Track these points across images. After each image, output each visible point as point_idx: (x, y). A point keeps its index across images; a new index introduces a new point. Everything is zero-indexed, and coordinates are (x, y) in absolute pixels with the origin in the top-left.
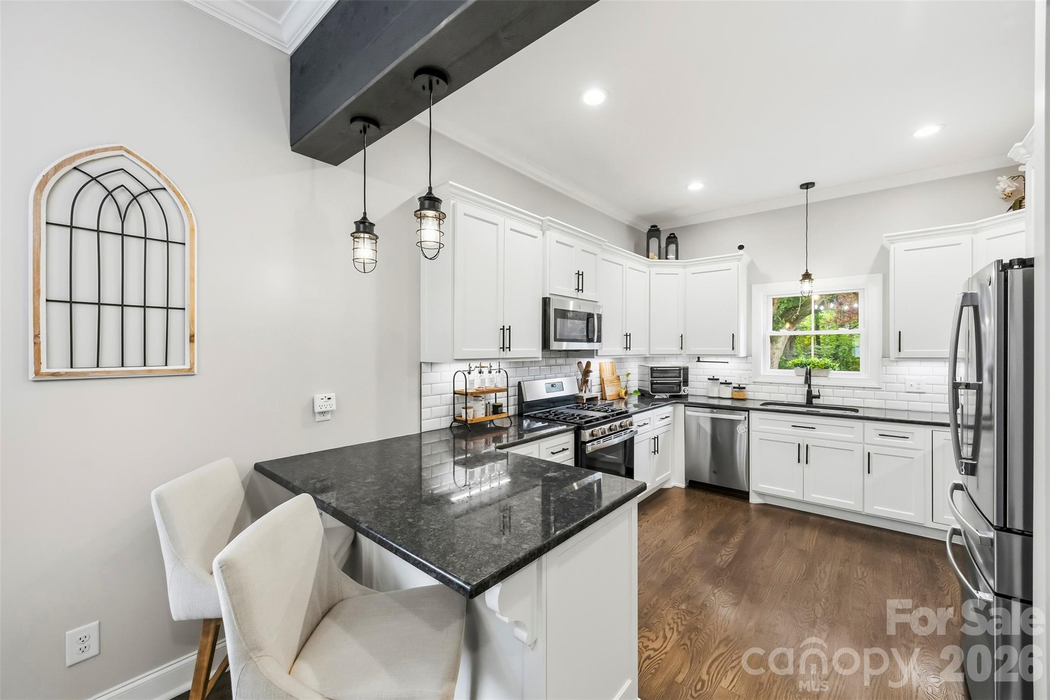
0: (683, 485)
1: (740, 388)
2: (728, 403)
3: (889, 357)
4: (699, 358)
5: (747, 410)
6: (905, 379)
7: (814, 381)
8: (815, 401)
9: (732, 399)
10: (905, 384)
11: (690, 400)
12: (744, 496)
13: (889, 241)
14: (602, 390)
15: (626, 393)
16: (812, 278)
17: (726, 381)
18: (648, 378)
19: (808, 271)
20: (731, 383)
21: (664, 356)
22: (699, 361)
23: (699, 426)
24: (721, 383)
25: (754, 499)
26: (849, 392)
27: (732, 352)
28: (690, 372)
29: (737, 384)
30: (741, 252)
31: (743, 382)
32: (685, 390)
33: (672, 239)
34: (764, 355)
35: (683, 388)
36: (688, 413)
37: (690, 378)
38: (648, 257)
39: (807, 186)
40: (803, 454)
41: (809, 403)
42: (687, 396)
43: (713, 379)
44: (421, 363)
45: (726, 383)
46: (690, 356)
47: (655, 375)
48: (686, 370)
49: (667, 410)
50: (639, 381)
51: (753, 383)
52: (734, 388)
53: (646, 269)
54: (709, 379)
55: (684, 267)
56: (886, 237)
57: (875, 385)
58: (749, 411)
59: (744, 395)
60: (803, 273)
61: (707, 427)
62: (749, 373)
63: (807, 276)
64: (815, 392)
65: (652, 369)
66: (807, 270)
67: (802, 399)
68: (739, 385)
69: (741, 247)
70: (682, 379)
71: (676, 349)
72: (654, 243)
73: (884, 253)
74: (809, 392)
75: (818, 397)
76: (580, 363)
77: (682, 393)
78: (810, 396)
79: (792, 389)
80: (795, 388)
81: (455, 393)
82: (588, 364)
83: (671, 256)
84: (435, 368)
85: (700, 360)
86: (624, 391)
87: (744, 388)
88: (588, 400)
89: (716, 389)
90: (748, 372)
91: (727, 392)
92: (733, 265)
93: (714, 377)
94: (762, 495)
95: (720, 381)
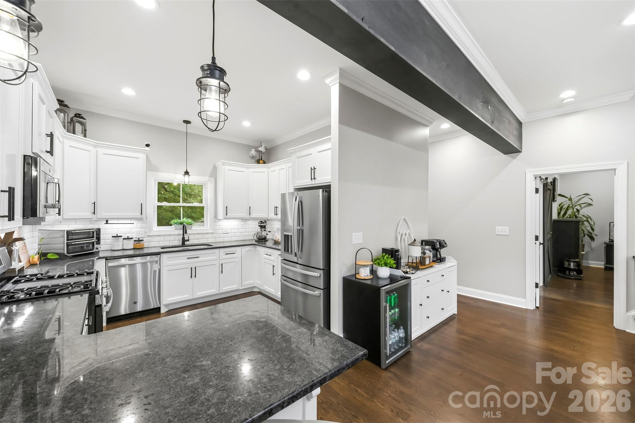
1: (139, 241)
2: (131, 252)
3: (217, 218)
4: (107, 221)
6: (223, 228)
8: (187, 243)
9: (134, 249)
10: (222, 230)
12: (156, 310)
13: (222, 164)
16: (189, 174)
17: (128, 237)
18: (62, 241)
19: (188, 170)
20: (132, 238)
21: (76, 220)
22: (107, 223)
24: (124, 239)
25: (164, 310)
26: (201, 236)
27: (140, 216)
28: (102, 232)
29: (137, 238)
30: (147, 148)
31: (140, 236)
32: (98, 248)
33: (79, 118)
34: (154, 218)
35: (96, 246)
37: (102, 236)
39: (187, 122)
40: (193, 273)
41: (183, 244)
42: (100, 252)
43: (117, 236)
45: (128, 238)
46: (101, 220)
47: (70, 237)
48: (99, 230)
51: (148, 237)
52: (135, 241)
53: (62, 140)
54: (113, 237)
55: (96, 146)
56: (222, 162)
57: (212, 232)
58: (160, 254)
59: (143, 245)
60: (185, 171)
62: (145, 230)
63: (187, 173)
64: (186, 238)
65: (68, 232)
66: (187, 170)
67: (179, 243)
68: (139, 239)
69: (148, 145)
70: (95, 238)
71: (88, 214)
73: (215, 169)
74: (183, 238)
75: (188, 240)
77: (95, 250)
78: (184, 240)
79: (172, 238)
80: (174, 237)
85: (109, 223)
86: (36, 257)
87: (142, 240)
89: (121, 243)
90: (144, 229)
91: (130, 245)
92: (141, 155)
93: (117, 235)
94: (166, 306)
95: (123, 237)
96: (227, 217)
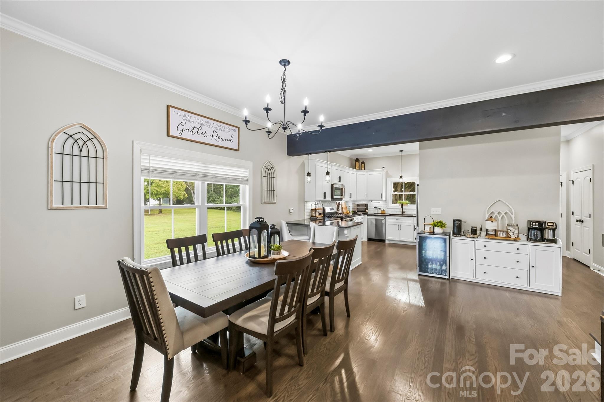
0: (367, 240)
1: (383, 210)
2: (380, 214)
5: (385, 216)
7: (404, 207)
11: (368, 214)
12: (384, 241)
14: (342, 210)
15: (349, 212)
16: (403, 177)
18: (356, 207)
20: (381, 209)
21: (360, 201)
22: (371, 202)
23: (371, 222)
25: (387, 242)
26: (411, 210)
27: (381, 199)
28: (369, 205)
30: (384, 169)
31: (384, 208)
32: (367, 211)
33: (363, 163)
34: (390, 199)
35: (366, 210)
36: (368, 218)
37: (369, 207)
38: (355, 169)
39: (401, 151)
40: (399, 227)
42: (368, 213)
43: (376, 208)
44: (305, 202)
45: (379, 209)
46: (369, 200)
47: (358, 206)
48: (367, 205)
49: (362, 217)
50: (353, 208)
51: (387, 209)
53: (355, 173)
54: (374, 207)
55: (367, 172)
59: (384, 212)
61: (374, 222)
63: (401, 177)
64: (404, 211)
65: (357, 204)
66: (401, 175)
67: (401, 213)
69: (383, 167)
70: (366, 207)
71: (364, 198)
72: (357, 164)
74: (402, 211)
75: (405, 212)
76: (337, 202)
78: (403, 212)
79: (398, 210)
81: (311, 209)
82: (339, 202)
83: (363, 168)
84: (307, 202)
86: (348, 212)
87: (385, 210)
88: (340, 213)
89: (376, 211)
90: (386, 205)
91: (380, 212)
92: (381, 172)
94: (389, 240)
95: (378, 208)
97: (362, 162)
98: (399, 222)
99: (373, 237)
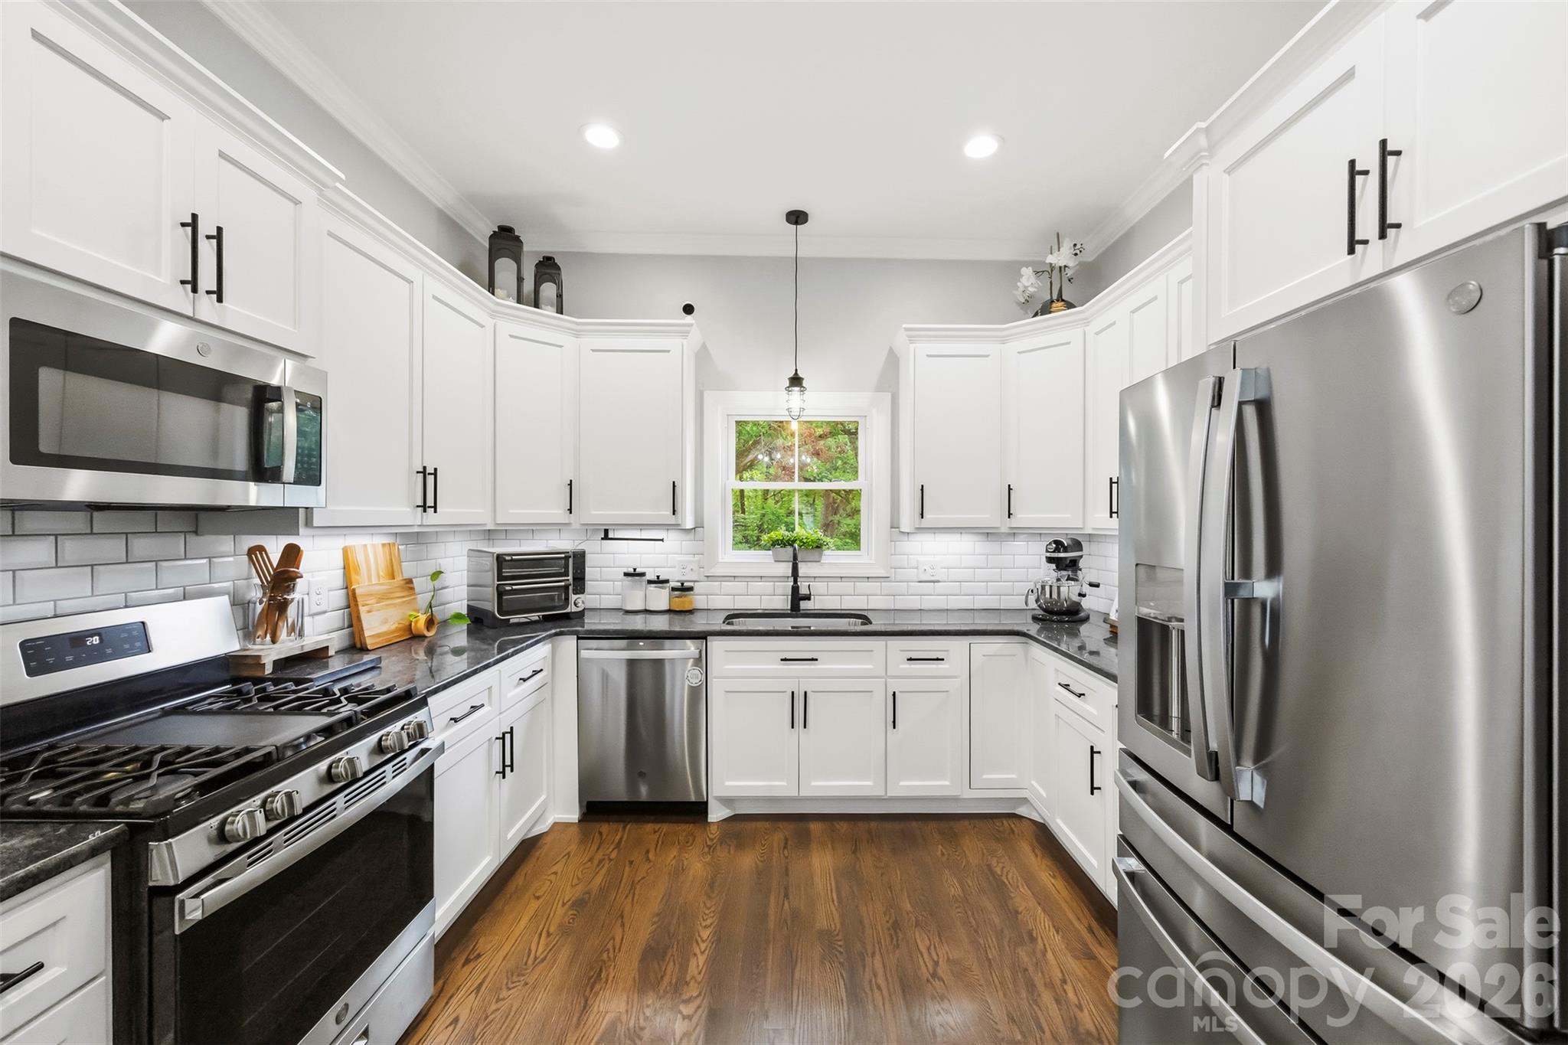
0: (574, 816)
1: (684, 589)
2: (660, 624)
3: (898, 528)
4: (606, 532)
5: (702, 636)
6: (918, 561)
7: (803, 569)
8: (804, 605)
9: (669, 611)
10: (917, 568)
11: (591, 623)
12: (698, 810)
13: (908, 336)
14: (352, 624)
15: (430, 623)
16: (804, 385)
17: (658, 577)
18: (490, 578)
19: (798, 372)
20: (667, 581)
21: (533, 529)
22: (606, 537)
23: (605, 677)
24: (650, 582)
25: (717, 813)
26: (847, 586)
27: (672, 520)
28: (589, 558)
29: (678, 581)
30: (689, 319)
31: (688, 577)
32: (577, 602)
33: (548, 268)
34: (721, 526)
35: (573, 597)
36: (584, 654)
37: (590, 572)
38: (493, 292)
39: (797, 217)
40: (799, 709)
41: (795, 610)
42: (581, 615)
43: (634, 575)
45: (659, 582)
46: (588, 529)
47: (507, 572)
48: (579, 558)
49: (538, 654)
50: (468, 586)
51: (706, 579)
52: (674, 589)
53: (488, 322)
54: (626, 574)
55: (577, 334)
56: (907, 329)
57: (881, 572)
58: (706, 638)
59: (691, 602)
60: (791, 375)
61: (620, 677)
62: (699, 561)
63: (796, 381)
64: (803, 591)
65: (500, 559)
66: (796, 370)
67: (783, 603)
68: (682, 584)
69: (688, 309)
70: (570, 578)
71: (558, 514)
72: (505, 268)
73: (893, 360)
74: (795, 589)
75: (808, 598)
76: (258, 551)
77: (572, 609)
78: (797, 597)
79: (767, 586)
80: (772, 583)
82: (291, 553)
83: (546, 304)
85: (610, 536)
86: (422, 619)
87: (691, 589)
89: (640, 594)
90: (697, 557)
91: (660, 599)
92: (672, 343)
93: (635, 570)
95: (649, 577)
96: (925, 523)
97: (539, 265)
98: (799, 676)
99: (617, 789)
